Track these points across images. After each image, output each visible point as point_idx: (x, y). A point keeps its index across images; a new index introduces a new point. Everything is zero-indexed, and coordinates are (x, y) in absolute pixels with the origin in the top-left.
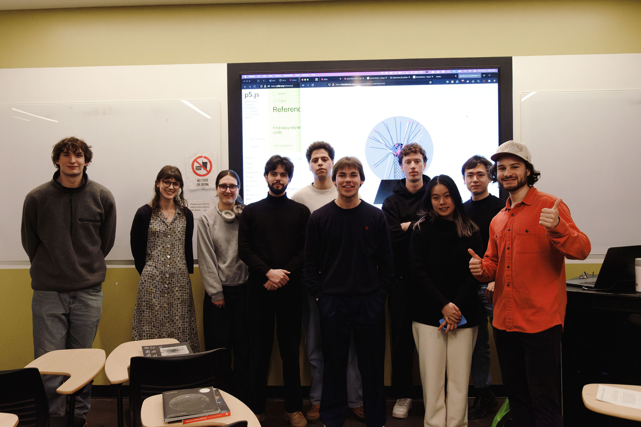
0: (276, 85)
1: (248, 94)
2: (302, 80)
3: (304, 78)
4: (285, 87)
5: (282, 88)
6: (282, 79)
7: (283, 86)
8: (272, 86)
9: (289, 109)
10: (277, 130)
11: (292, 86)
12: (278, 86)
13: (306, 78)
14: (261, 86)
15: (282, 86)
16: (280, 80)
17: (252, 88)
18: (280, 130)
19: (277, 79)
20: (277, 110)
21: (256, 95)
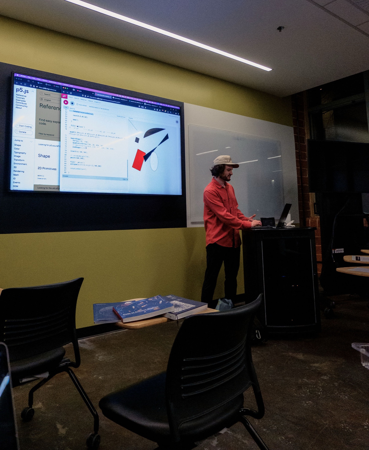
0: (43, 87)
1: (20, 89)
2: (63, 88)
3: (65, 87)
4: (50, 90)
5: (47, 90)
6: (48, 83)
7: (49, 89)
8: (40, 87)
9: (53, 108)
10: (43, 122)
11: (55, 90)
12: (44, 88)
13: (67, 87)
14: (31, 85)
15: (47, 89)
16: (46, 84)
17: (23, 85)
18: (45, 122)
19: (44, 83)
20: (43, 106)
21: (26, 92)
